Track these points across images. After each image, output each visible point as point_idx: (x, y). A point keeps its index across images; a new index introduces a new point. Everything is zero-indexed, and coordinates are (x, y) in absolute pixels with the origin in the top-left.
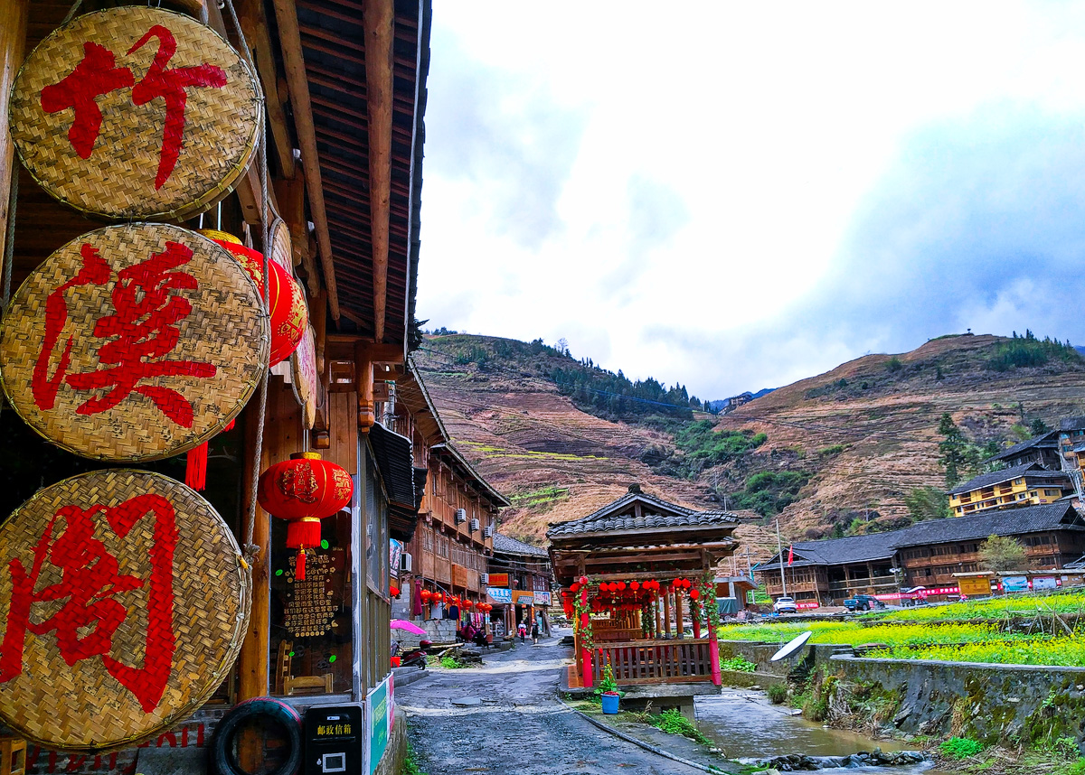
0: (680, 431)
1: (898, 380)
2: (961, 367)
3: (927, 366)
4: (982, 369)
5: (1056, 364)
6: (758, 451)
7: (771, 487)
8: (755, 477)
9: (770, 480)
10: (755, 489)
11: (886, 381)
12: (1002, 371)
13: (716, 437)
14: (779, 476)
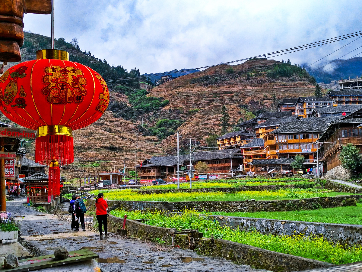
0: (132, 95)
1: (231, 79)
2: (258, 74)
3: (244, 73)
4: (266, 77)
5: (296, 77)
6: (164, 109)
7: (166, 126)
8: (160, 121)
9: (166, 123)
10: (159, 126)
11: (226, 78)
12: (274, 78)
13: (147, 99)
14: (170, 121)
